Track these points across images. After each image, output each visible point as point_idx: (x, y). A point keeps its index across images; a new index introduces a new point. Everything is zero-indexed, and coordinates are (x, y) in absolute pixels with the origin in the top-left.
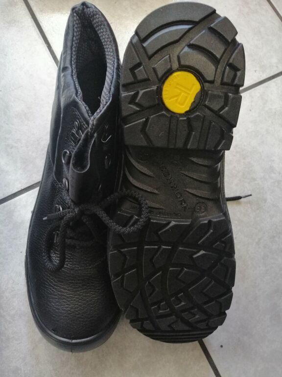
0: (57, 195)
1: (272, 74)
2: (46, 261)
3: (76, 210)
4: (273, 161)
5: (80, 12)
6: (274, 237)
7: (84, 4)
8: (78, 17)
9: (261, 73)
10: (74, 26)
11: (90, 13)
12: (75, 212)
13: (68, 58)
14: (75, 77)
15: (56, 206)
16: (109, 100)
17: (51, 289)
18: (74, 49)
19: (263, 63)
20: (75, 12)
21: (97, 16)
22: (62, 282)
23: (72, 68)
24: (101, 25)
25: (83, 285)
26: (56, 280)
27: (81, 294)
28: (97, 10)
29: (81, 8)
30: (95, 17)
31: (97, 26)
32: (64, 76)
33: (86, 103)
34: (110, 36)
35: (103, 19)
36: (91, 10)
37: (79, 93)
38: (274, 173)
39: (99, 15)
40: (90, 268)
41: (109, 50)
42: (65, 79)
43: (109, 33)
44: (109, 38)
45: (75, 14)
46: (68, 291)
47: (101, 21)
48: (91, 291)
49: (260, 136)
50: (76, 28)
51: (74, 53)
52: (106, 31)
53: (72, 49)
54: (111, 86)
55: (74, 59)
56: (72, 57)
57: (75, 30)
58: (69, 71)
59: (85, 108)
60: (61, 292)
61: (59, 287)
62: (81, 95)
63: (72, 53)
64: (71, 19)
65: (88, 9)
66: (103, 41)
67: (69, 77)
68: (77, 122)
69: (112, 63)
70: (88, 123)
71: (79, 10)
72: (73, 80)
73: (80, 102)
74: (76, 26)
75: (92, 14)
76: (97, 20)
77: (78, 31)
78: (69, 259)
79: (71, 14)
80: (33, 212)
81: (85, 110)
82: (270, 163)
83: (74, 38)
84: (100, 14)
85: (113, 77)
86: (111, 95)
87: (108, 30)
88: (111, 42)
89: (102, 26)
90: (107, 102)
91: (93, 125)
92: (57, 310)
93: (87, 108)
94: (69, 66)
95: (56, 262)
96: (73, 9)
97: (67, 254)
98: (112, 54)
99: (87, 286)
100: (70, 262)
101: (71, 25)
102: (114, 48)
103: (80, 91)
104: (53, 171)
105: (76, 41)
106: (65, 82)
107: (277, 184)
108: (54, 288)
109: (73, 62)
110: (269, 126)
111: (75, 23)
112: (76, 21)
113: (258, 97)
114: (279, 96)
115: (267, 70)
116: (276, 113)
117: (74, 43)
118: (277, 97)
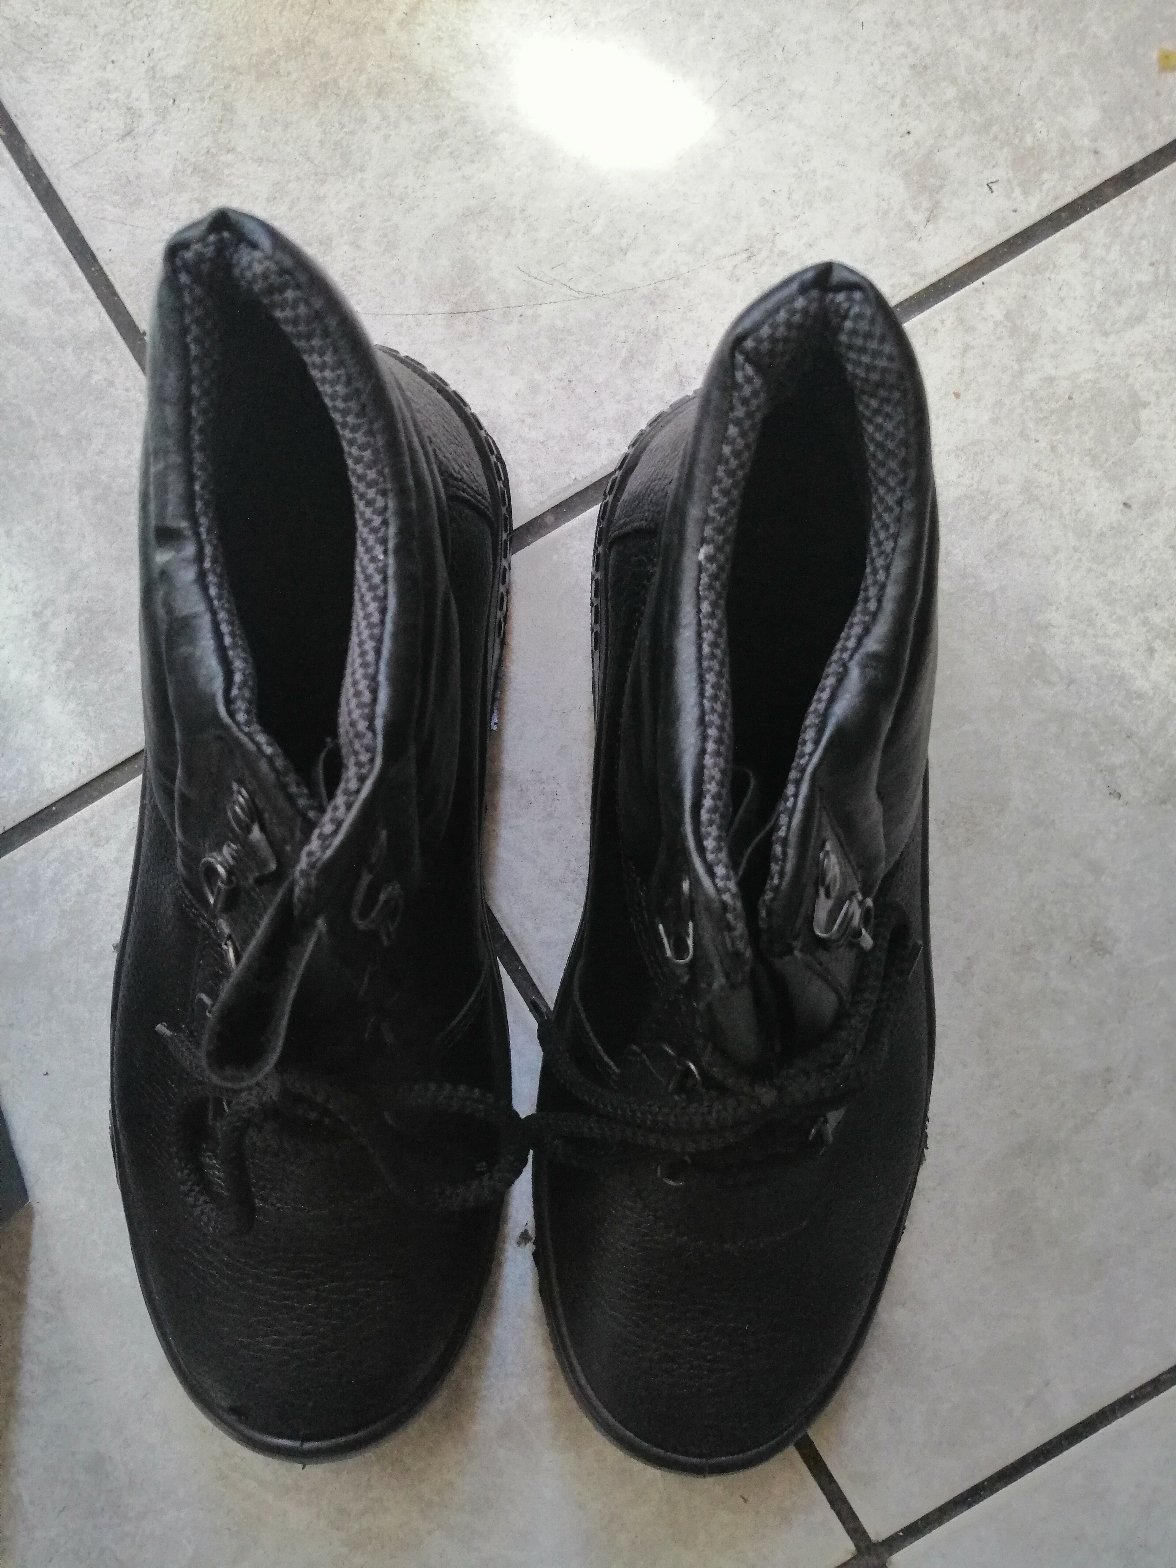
4: (1047, 626)
6: (1028, 947)
7: (221, 220)
9: (1017, 192)
10: (184, 334)
13: (176, 487)
14: (214, 583)
16: (372, 763)
18: (196, 438)
19: (1029, 141)
23: (196, 532)
38: (1048, 682)
45: (184, 278)
49: (994, 517)
50: (196, 340)
51: (199, 458)
53: (186, 441)
55: (204, 486)
56: (190, 478)
57: (194, 349)
63: (189, 463)
71: (200, 254)
74: (195, 330)
82: (1030, 640)
83: (194, 390)
94: (183, 526)
105: (204, 402)
107: (1053, 728)
109: (199, 505)
110: (1036, 466)
111: (188, 320)
112: (191, 310)
113: (997, 324)
114: (1094, 309)
115: (1046, 176)
116: (1074, 396)
117: (194, 413)
118: (1082, 317)
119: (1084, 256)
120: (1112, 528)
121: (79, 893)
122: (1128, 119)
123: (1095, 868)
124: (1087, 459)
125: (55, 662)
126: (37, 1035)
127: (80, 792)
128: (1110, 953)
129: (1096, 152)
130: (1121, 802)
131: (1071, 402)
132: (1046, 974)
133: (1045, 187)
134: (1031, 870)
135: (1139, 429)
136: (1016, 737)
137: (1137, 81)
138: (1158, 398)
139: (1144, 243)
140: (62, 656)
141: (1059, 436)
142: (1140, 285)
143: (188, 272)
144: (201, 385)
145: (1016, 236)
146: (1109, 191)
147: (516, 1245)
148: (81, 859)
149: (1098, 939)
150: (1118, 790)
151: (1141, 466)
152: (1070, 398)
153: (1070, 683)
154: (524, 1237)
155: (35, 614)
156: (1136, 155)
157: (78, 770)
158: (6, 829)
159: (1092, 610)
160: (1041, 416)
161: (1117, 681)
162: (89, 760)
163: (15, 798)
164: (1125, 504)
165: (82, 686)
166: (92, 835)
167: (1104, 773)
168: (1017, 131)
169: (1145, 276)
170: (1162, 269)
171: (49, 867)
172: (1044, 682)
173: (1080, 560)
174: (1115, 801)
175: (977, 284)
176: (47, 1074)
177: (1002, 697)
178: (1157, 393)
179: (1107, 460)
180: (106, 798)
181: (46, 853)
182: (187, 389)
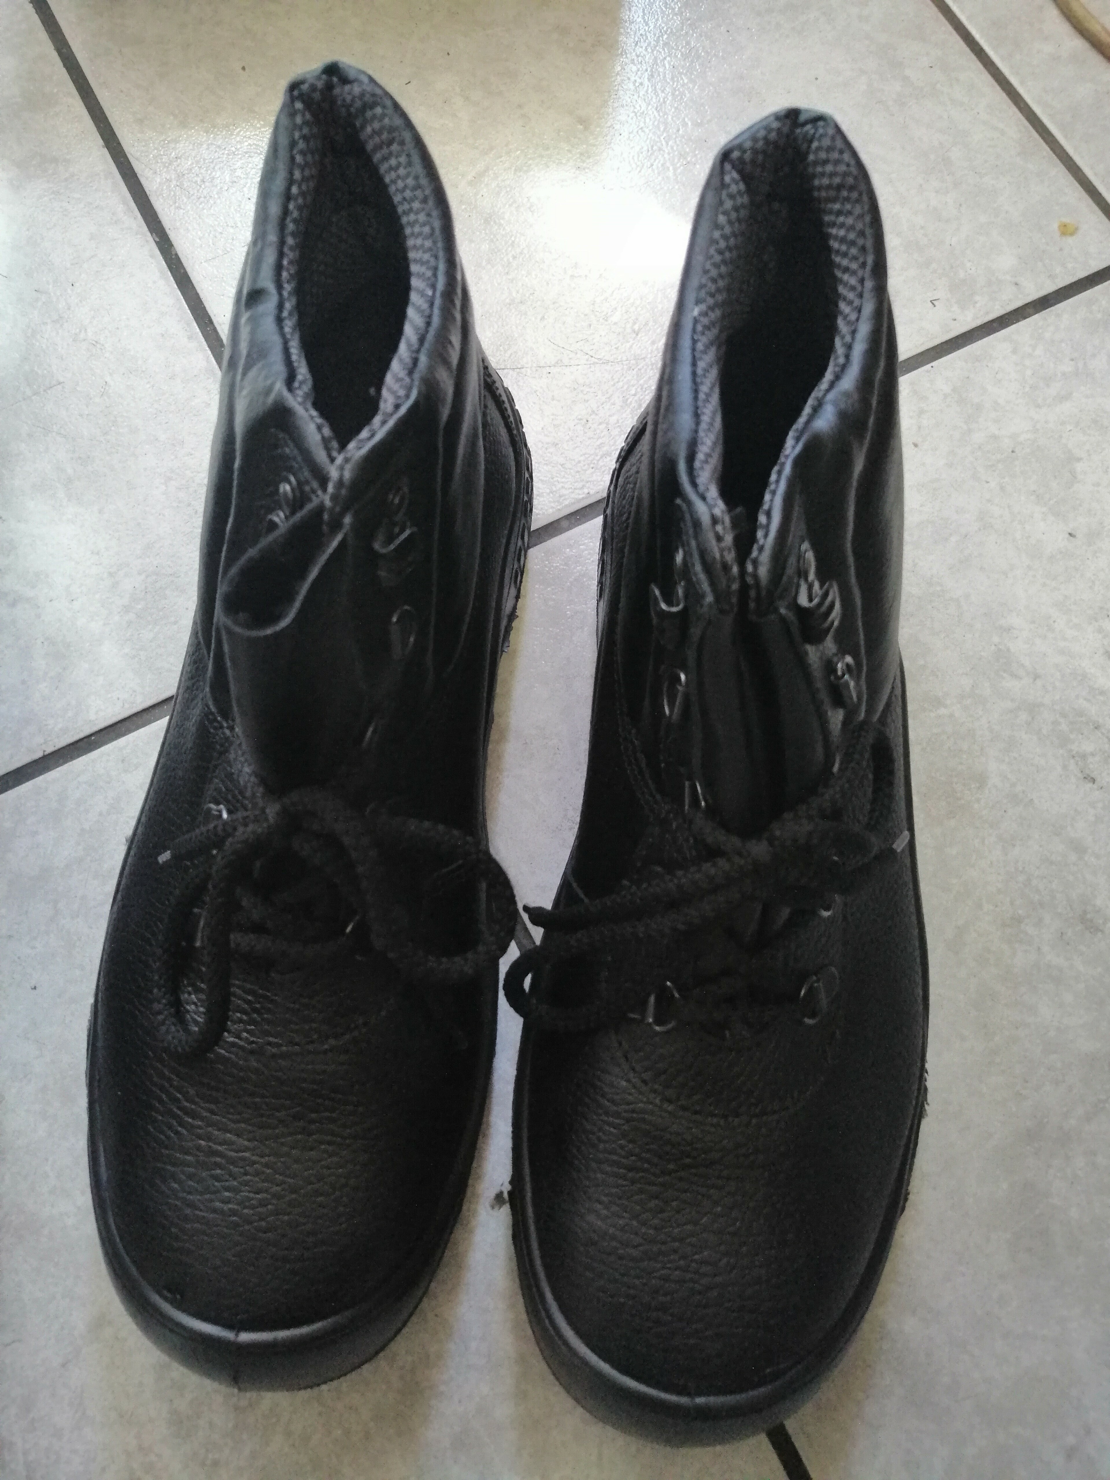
0: (216, 767)
1: (998, 311)
2: (160, 1017)
3: (272, 811)
4: (1009, 629)
5: (317, 96)
6: (1018, 920)
7: (332, 70)
8: (308, 116)
9: (955, 308)
10: (293, 144)
11: (353, 100)
12: (267, 820)
13: (270, 258)
14: (289, 325)
15: (210, 810)
16: (407, 396)
17: (170, 1127)
18: (291, 226)
19: (962, 274)
20: (301, 97)
21: (378, 110)
22: (216, 1102)
23: (280, 294)
24: (390, 143)
25: (296, 1117)
26: (192, 1092)
27: (285, 1149)
28: (379, 92)
29: (320, 85)
30: (369, 114)
31: (378, 147)
32: (249, 319)
33: (323, 414)
34: (424, 181)
35: (398, 122)
36: (356, 89)
37: (300, 377)
38: (1015, 676)
39: (384, 107)
40: (325, 1052)
41: (417, 229)
42: (253, 332)
43: (418, 168)
44: (418, 187)
45: (299, 105)
46: (234, 1138)
47: (391, 130)
48: (321, 1143)
49: (954, 539)
50: (301, 152)
51: (290, 241)
52: (410, 164)
53: (282, 226)
54: (418, 351)
55: (291, 262)
56: (281, 255)
57: (299, 159)
58: (269, 305)
59: (319, 428)
60: (209, 1138)
61: (202, 1119)
62: (307, 387)
63: (282, 242)
64: (285, 121)
65: (347, 88)
66: (397, 199)
67: (269, 324)
68: (290, 483)
69: (429, 274)
70: (323, 481)
71: (313, 88)
72: (283, 335)
73: (300, 410)
74: (301, 145)
75: (358, 104)
76: (376, 125)
77: (307, 164)
78: (243, 1012)
79: (284, 106)
80: (131, 842)
81: (318, 437)
82: (996, 639)
83: (294, 190)
84: (389, 103)
85: (428, 324)
86: (417, 383)
87: (416, 159)
88: (425, 201)
89: (395, 147)
90: (397, 407)
91: (340, 483)
92: (188, 1211)
93: (327, 431)
94: (270, 286)
95: (196, 1022)
96: (294, 87)
97: (239, 992)
98: (428, 244)
99: (312, 1122)
100: (252, 1022)
101: (284, 141)
102: (437, 224)
103: (303, 371)
104: (204, 681)
105: (300, 201)
106: (252, 343)
107: (1024, 716)
108: (181, 1124)
109: (285, 274)
110: (989, 501)
111: (297, 135)
112: (301, 129)
113: (946, 396)
114: (1027, 389)
115: (977, 298)
116: (1016, 450)
117: (291, 206)
118: (1018, 394)
119: (1014, 351)
120: (1061, 553)
121: (101, 814)
122: (1040, 264)
123: (1078, 848)
124: (1033, 498)
125: (119, 613)
126: (33, 948)
127: (119, 725)
128: (1102, 931)
129: (1016, 284)
130: (1095, 786)
131: (1014, 454)
132: (1039, 948)
133: (978, 305)
134: (1014, 846)
135: (1075, 478)
136: (989, 722)
137: (1044, 241)
138: (1089, 455)
139: (1063, 345)
140: (127, 609)
141: (1007, 479)
142: (1064, 374)
143: (303, 102)
144: (300, 187)
145: (957, 337)
146: (1031, 311)
147: (489, 1209)
148: (109, 783)
149: (1089, 916)
150: (1092, 775)
151: (1080, 505)
152: (1013, 452)
153: (1036, 677)
154: (499, 1198)
155: (111, 574)
156: (1049, 287)
157: (122, 704)
158: (46, 753)
159: (1050, 617)
160: (989, 464)
161: (1080, 678)
162: (133, 696)
163: (60, 726)
164: (1070, 534)
165: (139, 634)
166: (123, 761)
167: (1077, 758)
168: (952, 267)
169: (1067, 367)
170: (1080, 365)
171: (78, 788)
172: (1011, 675)
173: (1034, 576)
174: (1090, 785)
175: (928, 366)
176: (35, 988)
177: (973, 686)
178: (1088, 451)
179: (1050, 499)
180: (142, 731)
181: (78, 776)
182: (288, 189)
